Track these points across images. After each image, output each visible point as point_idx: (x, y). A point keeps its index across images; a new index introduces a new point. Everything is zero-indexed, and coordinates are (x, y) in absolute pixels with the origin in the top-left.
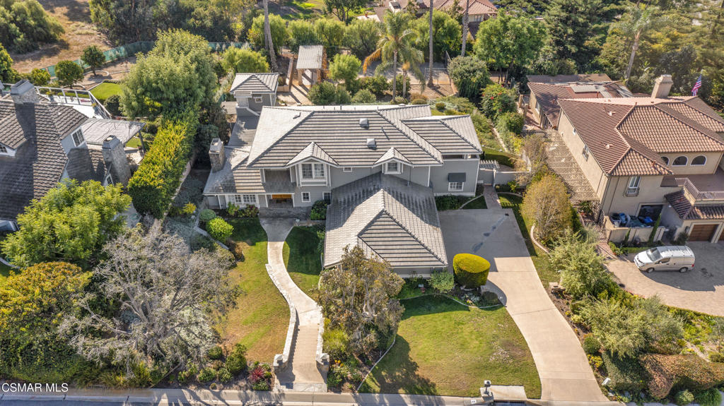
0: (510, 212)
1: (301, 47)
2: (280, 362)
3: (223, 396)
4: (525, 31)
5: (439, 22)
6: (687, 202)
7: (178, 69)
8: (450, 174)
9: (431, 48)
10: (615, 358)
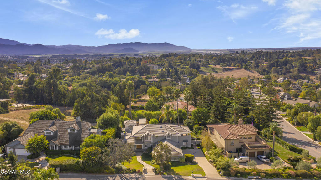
0: (200, 149)
1: (140, 119)
2: (144, 169)
4: (204, 111)
5: (180, 111)
6: (246, 146)
7: (113, 116)
8: (184, 140)
9: (178, 119)
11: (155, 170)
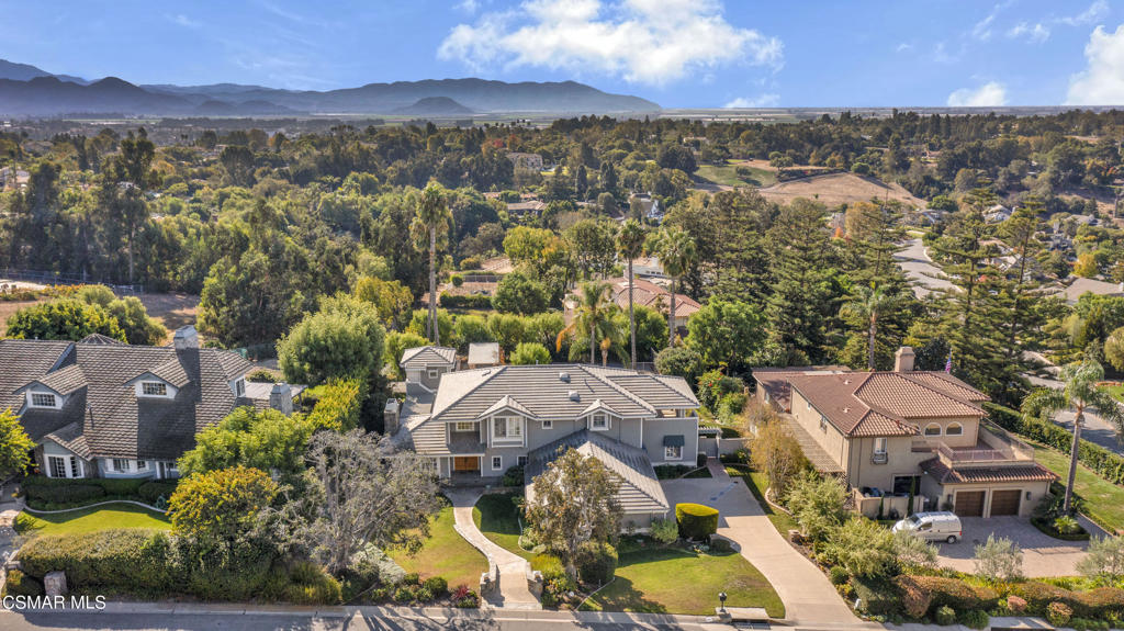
0: (740, 480)
1: (471, 345)
2: (487, 580)
3: (426, 613)
4: (743, 316)
5: (640, 316)
6: (944, 466)
7: (350, 329)
8: (665, 437)
9: (633, 346)
10: (863, 579)
11: (539, 587)
